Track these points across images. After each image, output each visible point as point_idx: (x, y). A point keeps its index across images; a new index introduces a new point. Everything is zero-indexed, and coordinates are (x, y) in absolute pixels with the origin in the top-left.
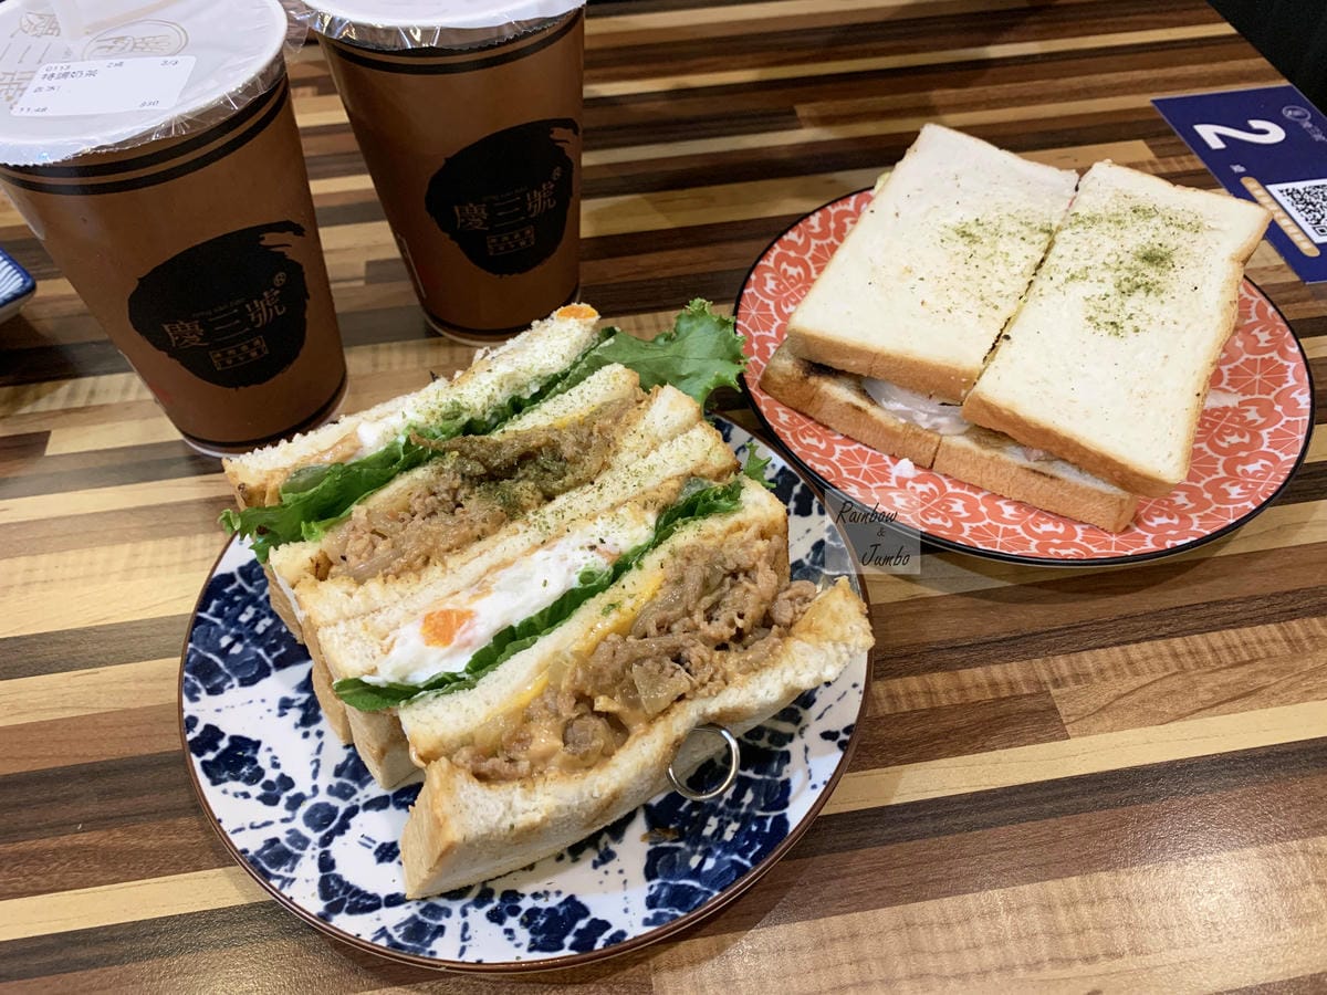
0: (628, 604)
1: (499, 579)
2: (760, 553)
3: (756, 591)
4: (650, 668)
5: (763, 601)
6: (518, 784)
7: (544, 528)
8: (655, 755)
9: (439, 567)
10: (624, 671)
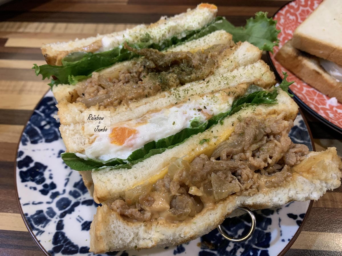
0: (213, 141)
1: (151, 117)
2: (285, 127)
3: (280, 146)
4: (220, 176)
5: (283, 151)
6: (143, 224)
7: (178, 97)
8: (216, 221)
9: (126, 106)
10: (207, 175)
